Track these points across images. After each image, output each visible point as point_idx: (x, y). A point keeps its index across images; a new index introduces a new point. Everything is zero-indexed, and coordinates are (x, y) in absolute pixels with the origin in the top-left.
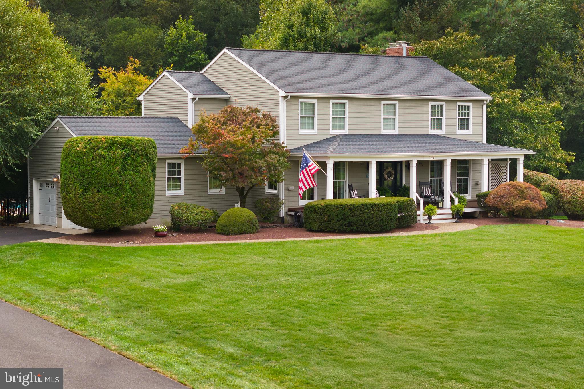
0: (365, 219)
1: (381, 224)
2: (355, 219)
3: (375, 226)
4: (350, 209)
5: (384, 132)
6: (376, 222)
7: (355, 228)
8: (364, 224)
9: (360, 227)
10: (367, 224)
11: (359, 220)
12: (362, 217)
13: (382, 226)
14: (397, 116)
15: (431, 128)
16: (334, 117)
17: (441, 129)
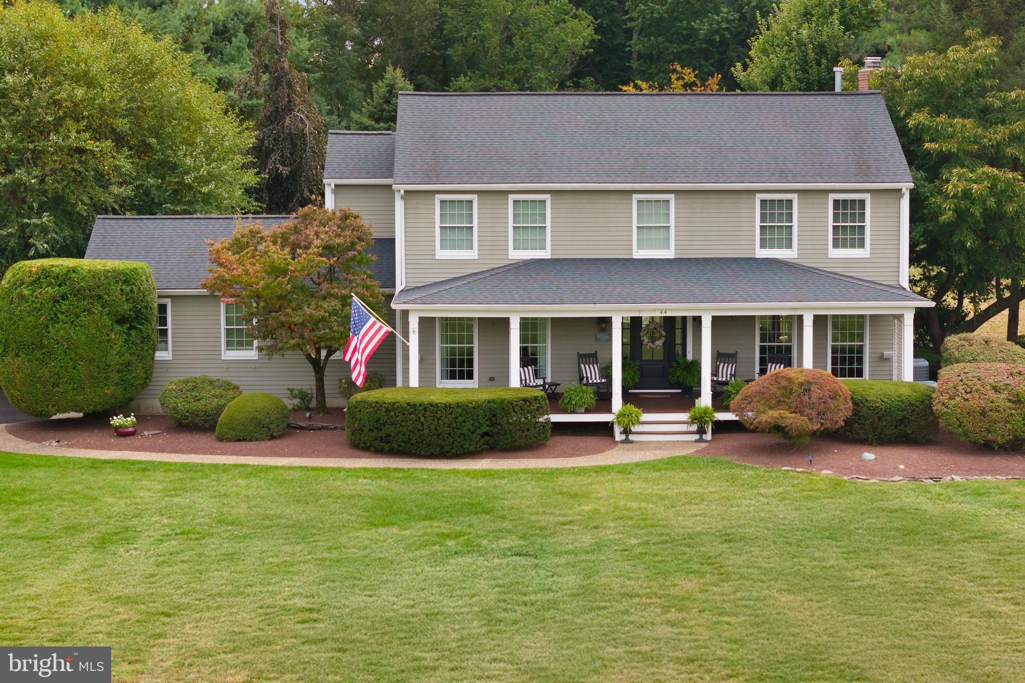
0: (410, 431)
1: (439, 442)
2: (393, 430)
3: (428, 445)
4: (388, 410)
5: (639, 254)
6: (429, 438)
7: (395, 446)
8: (410, 440)
9: (402, 444)
10: (414, 441)
11: (400, 432)
12: (404, 427)
13: (442, 447)
14: (672, 223)
15: (763, 246)
16: (519, 227)
17: (790, 246)
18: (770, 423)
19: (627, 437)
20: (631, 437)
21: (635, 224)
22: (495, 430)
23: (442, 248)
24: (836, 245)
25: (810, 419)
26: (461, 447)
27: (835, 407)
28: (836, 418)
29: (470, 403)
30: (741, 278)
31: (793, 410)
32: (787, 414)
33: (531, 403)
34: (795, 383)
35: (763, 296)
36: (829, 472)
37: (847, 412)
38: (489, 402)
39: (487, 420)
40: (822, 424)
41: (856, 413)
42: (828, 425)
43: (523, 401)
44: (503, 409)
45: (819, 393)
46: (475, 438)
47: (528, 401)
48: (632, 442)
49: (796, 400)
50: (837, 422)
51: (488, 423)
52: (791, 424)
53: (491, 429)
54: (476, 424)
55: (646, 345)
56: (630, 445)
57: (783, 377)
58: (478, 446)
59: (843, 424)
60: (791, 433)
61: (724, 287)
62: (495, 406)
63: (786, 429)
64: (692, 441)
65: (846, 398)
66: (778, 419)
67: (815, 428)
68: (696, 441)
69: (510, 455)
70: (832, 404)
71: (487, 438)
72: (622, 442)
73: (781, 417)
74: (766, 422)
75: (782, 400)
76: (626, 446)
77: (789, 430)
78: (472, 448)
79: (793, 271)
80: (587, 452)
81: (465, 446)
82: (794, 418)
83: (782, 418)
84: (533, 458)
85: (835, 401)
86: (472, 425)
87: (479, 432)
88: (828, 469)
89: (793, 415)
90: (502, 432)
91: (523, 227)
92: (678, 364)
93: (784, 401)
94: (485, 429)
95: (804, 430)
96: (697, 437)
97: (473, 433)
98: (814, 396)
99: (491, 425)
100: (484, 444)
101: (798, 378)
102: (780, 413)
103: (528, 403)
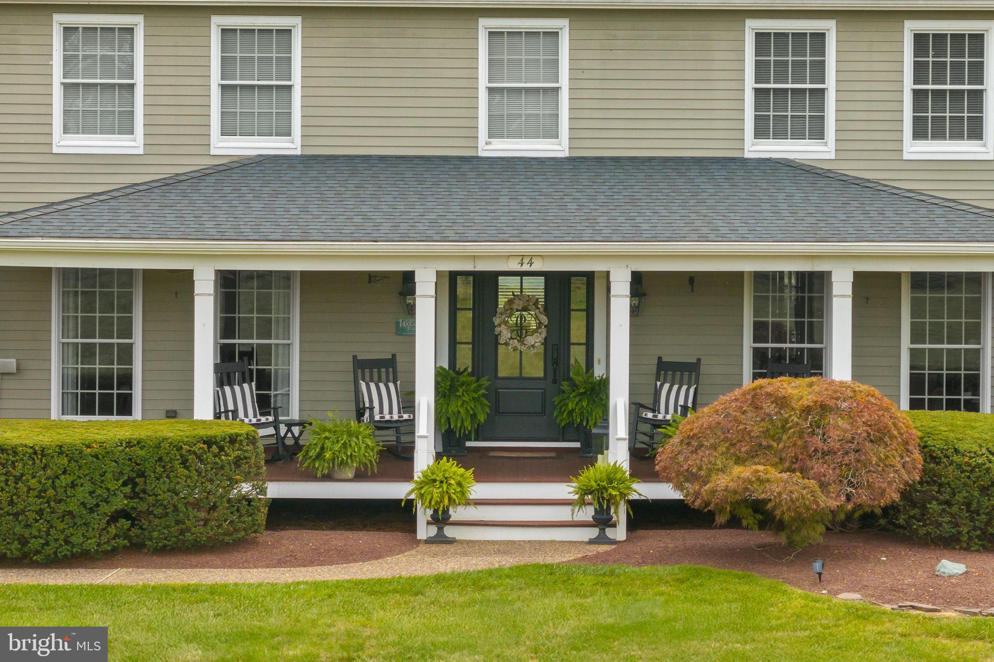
5: (492, 147)
14: (564, 81)
15: (761, 132)
16: (234, 87)
17: (818, 133)
18: (735, 492)
19: (440, 529)
20: (449, 532)
21: (483, 82)
22: (142, 507)
23: (66, 130)
24: (919, 133)
25: (823, 486)
26: (67, 542)
27: (880, 459)
28: (880, 483)
29: (88, 446)
30: (704, 195)
31: (787, 464)
32: (774, 473)
33: (221, 449)
34: (793, 409)
35: (743, 230)
36: (857, 596)
37: (909, 473)
38: (129, 444)
39: (125, 484)
40: (849, 498)
41: (930, 478)
42: (863, 497)
43: (204, 442)
44: (160, 459)
45: (845, 431)
46: (98, 520)
47: (216, 443)
48: (451, 541)
49: (795, 445)
50: (883, 492)
51: (128, 489)
52: (780, 494)
53: (134, 503)
54: (99, 492)
55: (506, 344)
56: (445, 547)
57: (769, 395)
58: (104, 539)
59: (896, 497)
60: (778, 513)
61: (664, 212)
62: (142, 453)
63: (769, 506)
64: (582, 543)
65: (906, 443)
66: (751, 482)
67: (834, 504)
68: (591, 542)
69: (173, 560)
70: (874, 453)
71: (124, 523)
72: (429, 541)
73: (758, 479)
74: (726, 489)
75: (764, 443)
76: (434, 548)
77: (774, 508)
78: (91, 544)
79: (821, 184)
80: (345, 557)
81: (74, 539)
82: (787, 482)
83: (761, 481)
84: (223, 566)
85: (881, 449)
86: (91, 493)
87: (105, 508)
88: (854, 591)
89: (785, 476)
90: (159, 511)
91: (242, 87)
92: (574, 386)
93: (769, 447)
94: (120, 502)
95: (808, 509)
96: (594, 533)
97: (91, 510)
98: (834, 434)
99: (134, 495)
100: (116, 536)
101: (801, 398)
102: (757, 471)
103: (215, 449)
